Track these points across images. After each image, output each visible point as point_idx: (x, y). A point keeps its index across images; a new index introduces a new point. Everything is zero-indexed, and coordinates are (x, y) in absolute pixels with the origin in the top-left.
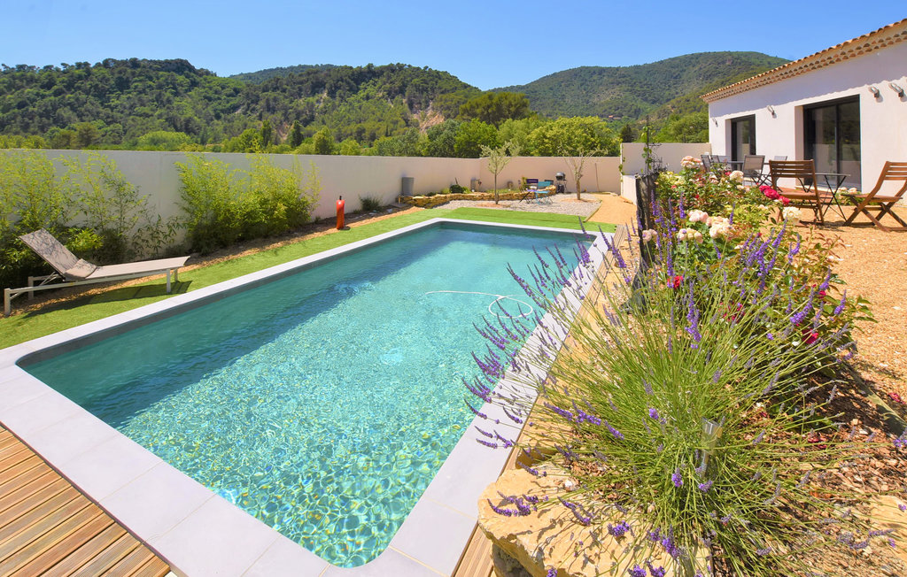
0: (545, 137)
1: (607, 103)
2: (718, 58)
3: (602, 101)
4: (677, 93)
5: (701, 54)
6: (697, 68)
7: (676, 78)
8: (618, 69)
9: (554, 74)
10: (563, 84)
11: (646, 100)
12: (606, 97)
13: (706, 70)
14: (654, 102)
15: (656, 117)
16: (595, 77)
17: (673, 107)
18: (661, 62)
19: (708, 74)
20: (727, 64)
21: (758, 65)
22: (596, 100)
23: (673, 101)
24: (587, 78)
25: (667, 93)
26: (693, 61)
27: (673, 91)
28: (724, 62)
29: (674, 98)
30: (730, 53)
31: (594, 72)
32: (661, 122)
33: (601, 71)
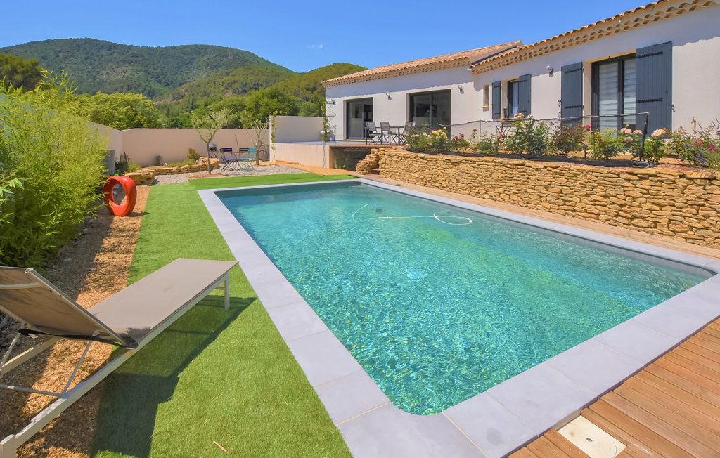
1: (118, 81)
2: (223, 52)
3: (113, 79)
4: (188, 78)
5: (209, 46)
6: (205, 58)
7: (187, 64)
8: (130, 47)
9: (48, 41)
10: (60, 54)
11: (160, 82)
12: (118, 74)
13: (213, 60)
14: (168, 85)
15: (170, 99)
16: (103, 52)
17: (187, 91)
18: (174, 48)
19: (215, 64)
20: (229, 58)
21: (251, 63)
22: (105, 77)
23: (186, 85)
24: (94, 52)
25: (180, 77)
26: (202, 51)
27: (185, 76)
28: (227, 56)
29: (186, 82)
30: (231, 50)
31: (102, 47)
32: (176, 104)
33: (111, 47)
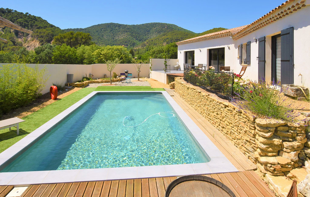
0: (101, 54)
1: (122, 40)
2: (163, 25)
3: (120, 39)
4: (148, 37)
5: (157, 23)
6: (155, 29)
7: (148, 31)
8: (126, 25)
9: (98, 25)
10: (102, 30)
11: (137, 39)
12: (122, 37)
13: (158, 29)
14: (140, 40)
15: (141, 46)
16: (117, 28)
17: (147, 43)
18: (143, 25)
19: (159, 31)
20: (166, 28)
21: (175, 30)
22: (117, 38)
23: (147, 41)
24: (113, 28)
25: (145, 37)
26: (154, 25)
27: (147, 37)
28: (164, 27)
29: (147, 39)
30: (166, 24)
31: (116, 26)
32: (143, 49)
33: (120, 26)
